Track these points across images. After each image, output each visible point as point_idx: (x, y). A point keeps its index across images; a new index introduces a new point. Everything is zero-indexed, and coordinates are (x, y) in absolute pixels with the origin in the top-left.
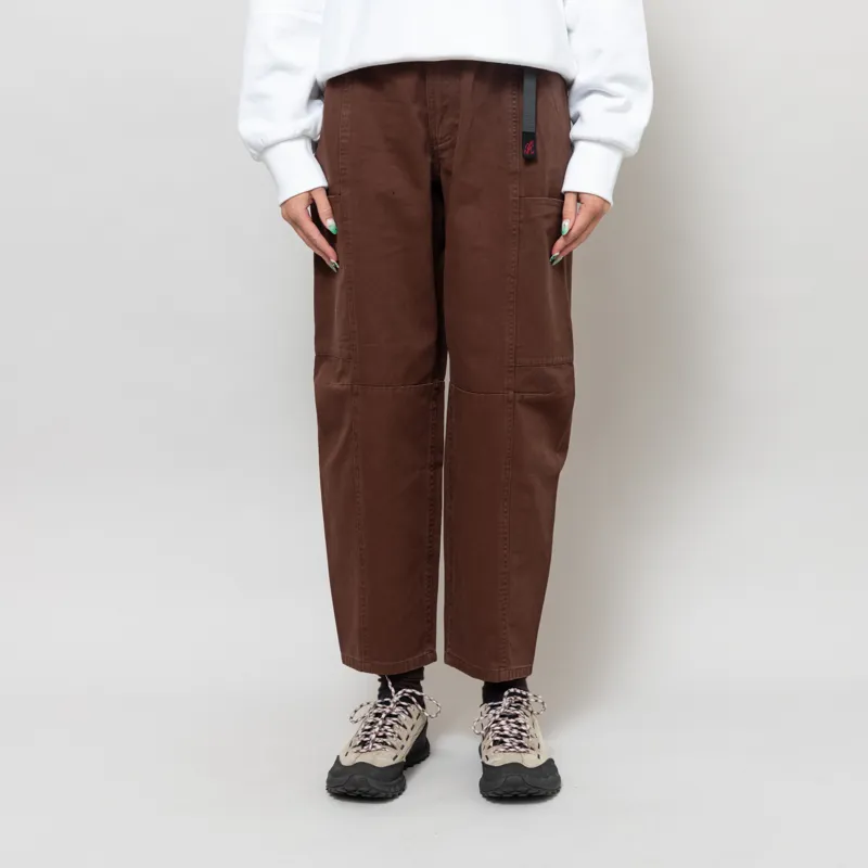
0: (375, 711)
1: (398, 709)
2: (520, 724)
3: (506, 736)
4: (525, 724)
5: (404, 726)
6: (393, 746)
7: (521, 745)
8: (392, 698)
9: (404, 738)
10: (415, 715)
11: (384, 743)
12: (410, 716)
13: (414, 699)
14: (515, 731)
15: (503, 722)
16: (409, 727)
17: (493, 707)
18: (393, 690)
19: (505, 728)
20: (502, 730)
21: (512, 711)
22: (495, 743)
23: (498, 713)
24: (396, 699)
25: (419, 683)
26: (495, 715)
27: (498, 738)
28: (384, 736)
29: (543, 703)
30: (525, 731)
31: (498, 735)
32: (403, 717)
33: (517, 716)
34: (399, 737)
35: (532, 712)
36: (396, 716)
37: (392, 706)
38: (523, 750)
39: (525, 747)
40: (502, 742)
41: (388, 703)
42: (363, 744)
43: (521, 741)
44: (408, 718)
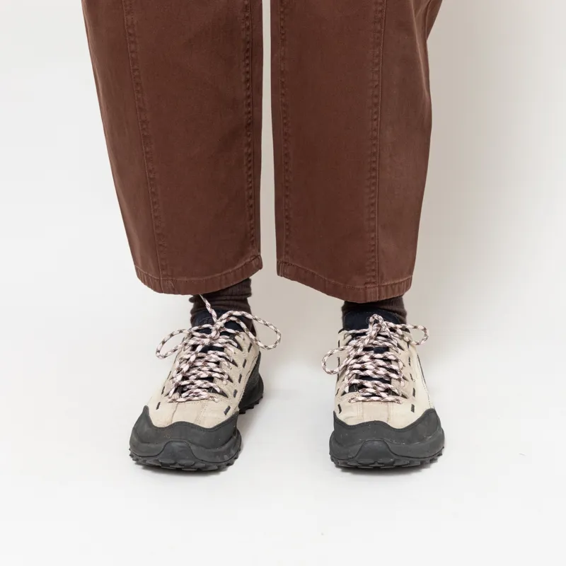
0: (192, 342)
1: (223, 339)
2: (389, 361)
3: (368, 378)
4: (397, 361)
5: (234, 363)
6: (223, 394)
7: (388, 391)
8: (213, 323)
9: (236, 379)
10: (245, 347)
11: (211, 389)
12: (239, 347)
13: (243, 325)
14: (382, 371)
15: (366, 358)
16: (240, 364)
17: (355, 336)
18: (214, 313)
19: (369, 365)
20: (363, 369)
21: (380, 342)
22: (353, 388)
23: (361, 345)
24: (220, 324)
25: (246, 301)
26: (356, 347)
27: (357, 381)
28: (211, 379)
29: (425, 329)
30: (395, 372)
31: (358, 377)
32: (231, 350)
33: (387, 349)
34: (229, 379)
35: (408, 343)
36: (222, 349)
37: (213, 334)
38: (391, 398)
39: (394, 394)
40: (362, 387)
41: (208, 331)
42: (180, 389)
43: (388, 385)
44: (238, 351)
